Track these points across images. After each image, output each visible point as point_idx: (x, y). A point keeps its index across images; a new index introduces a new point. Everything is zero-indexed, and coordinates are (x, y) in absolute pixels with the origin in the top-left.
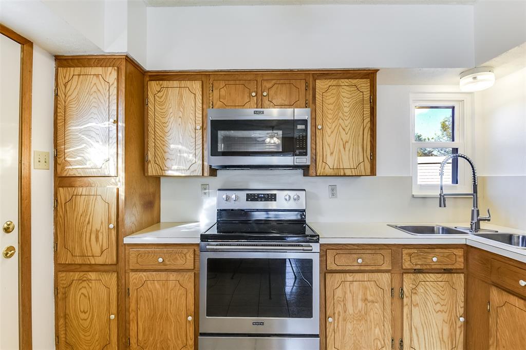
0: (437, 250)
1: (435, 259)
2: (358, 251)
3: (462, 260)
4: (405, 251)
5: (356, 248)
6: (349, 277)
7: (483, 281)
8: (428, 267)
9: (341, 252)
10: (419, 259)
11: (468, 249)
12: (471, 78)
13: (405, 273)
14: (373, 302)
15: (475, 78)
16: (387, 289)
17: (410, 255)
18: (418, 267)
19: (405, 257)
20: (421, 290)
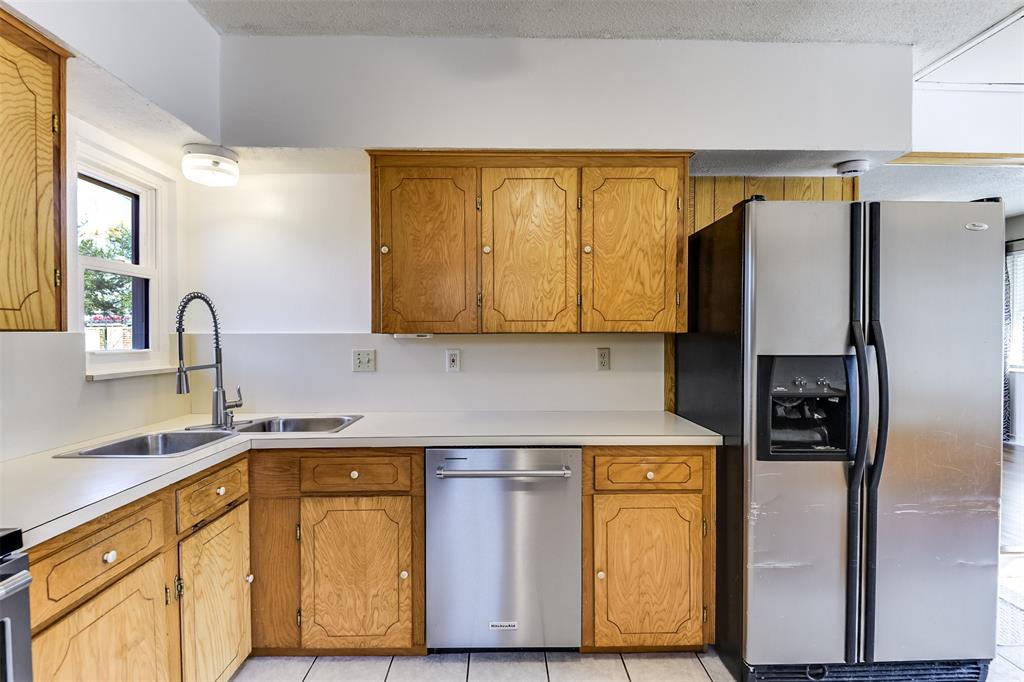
0: (222, 473)
1: (222, 491)
2: (103, 534)
3: (245, 478)
4: (182, 495)
5: (96, 527)
6: (86, 614)
7: (282, 498)
8: (213, 510)
9: (64, 556)
10: (202, 500)
11: (253, 455)
12: (211, 162)
13: (182, 540)
14: (137, 642)
15: (216, 163)
16: (160, 593)
17: (189, 498)
18: (201, 517)
19: (183, 507)
20: (205, 561)
